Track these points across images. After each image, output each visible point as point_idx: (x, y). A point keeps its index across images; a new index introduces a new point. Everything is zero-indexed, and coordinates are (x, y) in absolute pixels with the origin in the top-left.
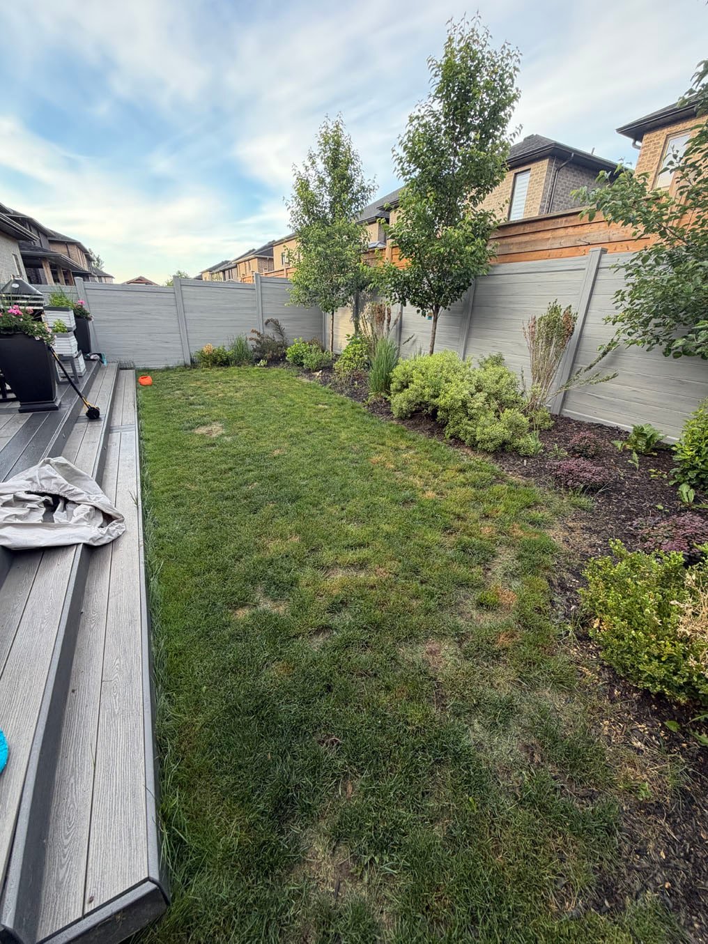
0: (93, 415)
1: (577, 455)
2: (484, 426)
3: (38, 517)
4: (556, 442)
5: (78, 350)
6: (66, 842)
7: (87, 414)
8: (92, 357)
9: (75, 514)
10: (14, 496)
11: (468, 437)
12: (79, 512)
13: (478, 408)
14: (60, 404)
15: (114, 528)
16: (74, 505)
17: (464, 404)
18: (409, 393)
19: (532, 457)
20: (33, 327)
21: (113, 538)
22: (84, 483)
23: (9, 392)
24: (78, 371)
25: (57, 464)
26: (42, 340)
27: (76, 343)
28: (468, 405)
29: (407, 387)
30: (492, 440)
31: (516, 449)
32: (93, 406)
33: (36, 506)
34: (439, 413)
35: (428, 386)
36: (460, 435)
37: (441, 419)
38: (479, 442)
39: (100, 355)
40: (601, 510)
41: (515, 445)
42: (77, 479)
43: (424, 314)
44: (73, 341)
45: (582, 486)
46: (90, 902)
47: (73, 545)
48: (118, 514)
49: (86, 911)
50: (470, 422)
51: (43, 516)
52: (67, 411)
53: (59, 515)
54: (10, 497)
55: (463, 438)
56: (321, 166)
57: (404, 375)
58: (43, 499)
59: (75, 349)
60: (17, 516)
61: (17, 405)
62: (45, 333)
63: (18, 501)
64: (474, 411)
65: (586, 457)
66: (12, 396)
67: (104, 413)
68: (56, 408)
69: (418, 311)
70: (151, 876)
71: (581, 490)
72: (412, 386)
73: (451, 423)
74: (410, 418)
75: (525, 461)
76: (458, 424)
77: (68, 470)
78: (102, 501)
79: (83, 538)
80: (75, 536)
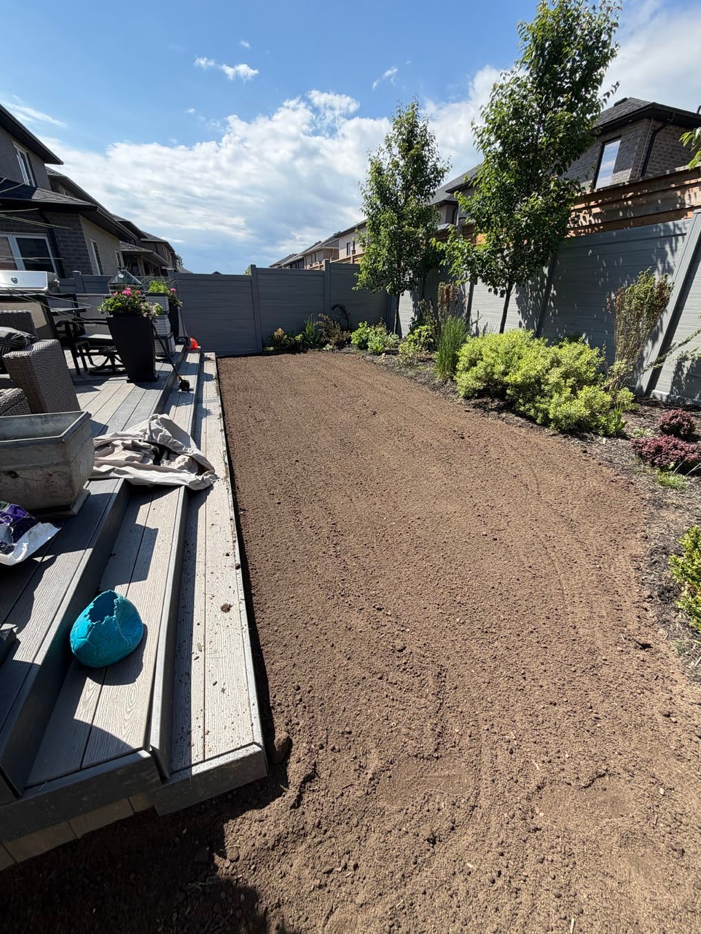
0: (184, 387)
2: (558, 404)
3: (149, 461)
4: (641, 422)
5: (171, 331)
7: (180, 386)
8: (180, 340)
9: (177, 462)
12: (179, 461)
13: (553, 385)
15: (206, 476)
16: (175, 456)
17: (538, 380)
18: (479, 370)
19: (612, 436)
20: (141, 307)
21: (206, 485)
22: (183, 438)
24: (170, 351)
25: (163, 419)
26: (147, 318)
27: (170, 325)
28: (542, 381)
29: (476, 365)
30: (567, 418)
31: (594, 429)
32: (184, 379)
33: (149, 453)
34: (508, 391)
35: (499, 363)
37: (511, 397)
38: (552, 419)
40: (694, 489)
41: (594, 423)
42: (178, 435)
43: (496, 292)
44: (168, 324)
45: (672, 464)
46: (210, 751)
47: (178, 485)
48: (210, 466)
49: (206, 758)
50: (542, 400)
51: (153, 461)
53: (165, 464)
55: (534, 416)
57: (472, 353)
58: (153, 447)
59: (169, 331)
60: (135, 459)
61: (125, 377)
62: (150, 312)
63: (135, 446)
64: (547, 387)
67: (193, 386)
68: (156, 380)
69: (490, 290)
70: (256, 741)
71: (670, 468)
72: (480, 364)
74: (477, 397)
75: (605, 440)
78: (197, 454)
79: (185, 481)
80: (178, 478)
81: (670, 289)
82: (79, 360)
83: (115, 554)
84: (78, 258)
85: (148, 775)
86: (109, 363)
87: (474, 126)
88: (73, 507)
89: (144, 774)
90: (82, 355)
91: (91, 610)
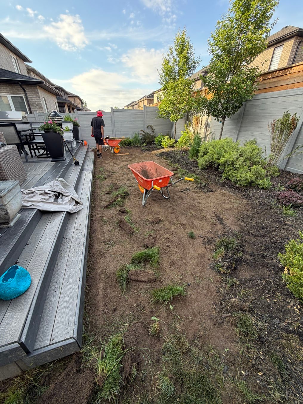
0: (77, 163)
1: (291, 190)
2: (242, 173)
3: (52, 200)
4: (280, 183)
5: (74, 138)
6: (48, 317)
7: (75, 163)
8: (79, 142)
9: (65, 200)
10: (44, 192)
11: (233, 178)
12: (66, 199)
13: (240, 165)
14: (65, 159)
15: (79, 207)
16: (65, 197)
17: (233, 163)
18: (206, 157)
19: (265, 189)
20: (57, 129)
21: (78, 211)
22: (69, 189)
23: (49, 154)
24: (73, 147)
25: (60, 181)
26: (59, 133)
27: (73, 135)
28: (235, 163)
29: (206, 155)
30: (245, 180)
31: (257, 185)
32: (77, 160)
33: (52, 196)
34: (220, 167)
35: (216, 154)
36: (229, 177)
37: (221, 170)
38: (238, 181)
39: (82, 141)
40: (300, 217)
41: (257, 183)
42: (67, 187)
43: (218, 121)
45: (291, 205)
46: (53, 340)
47: (63, 211)
48: (80, 201)
49: (51, 343)
50: (235, 171)
51: (54, 200)
52: (68, 161)
53: (59, 200)
54: (42, 192)
55: (231, 179)
56: (175, 53)
57: (205, 149)
58: (54, 193)
59: (72, 138)
60: (45, 199)
61: (51, 159)
62: (60, 131)
63: (46, 193)
64: (237, 166)
65: (296, 191)
66: (49, 155)
67: (81, 163)
68: (64, 160)
69: (215, 119)
70: (74, 337)
71: (290, 206)
72: (208, 154)
73: (225, 172)
74: (207, 169)
75: (261, 191)
76: (229, 172)
77: (64, 183)
78: (75, 196)
79: (67, 209)
80: (64, 208)
81: (298, 120)
82: (32, 151)
83: (28, 244)
84: (37, 105)
85: (19, 353)
86: (45, 153)
87: (209, 42)
88: (10, 223)
89: (18, 353)
90: (34, 149)
91: (6, 274)
